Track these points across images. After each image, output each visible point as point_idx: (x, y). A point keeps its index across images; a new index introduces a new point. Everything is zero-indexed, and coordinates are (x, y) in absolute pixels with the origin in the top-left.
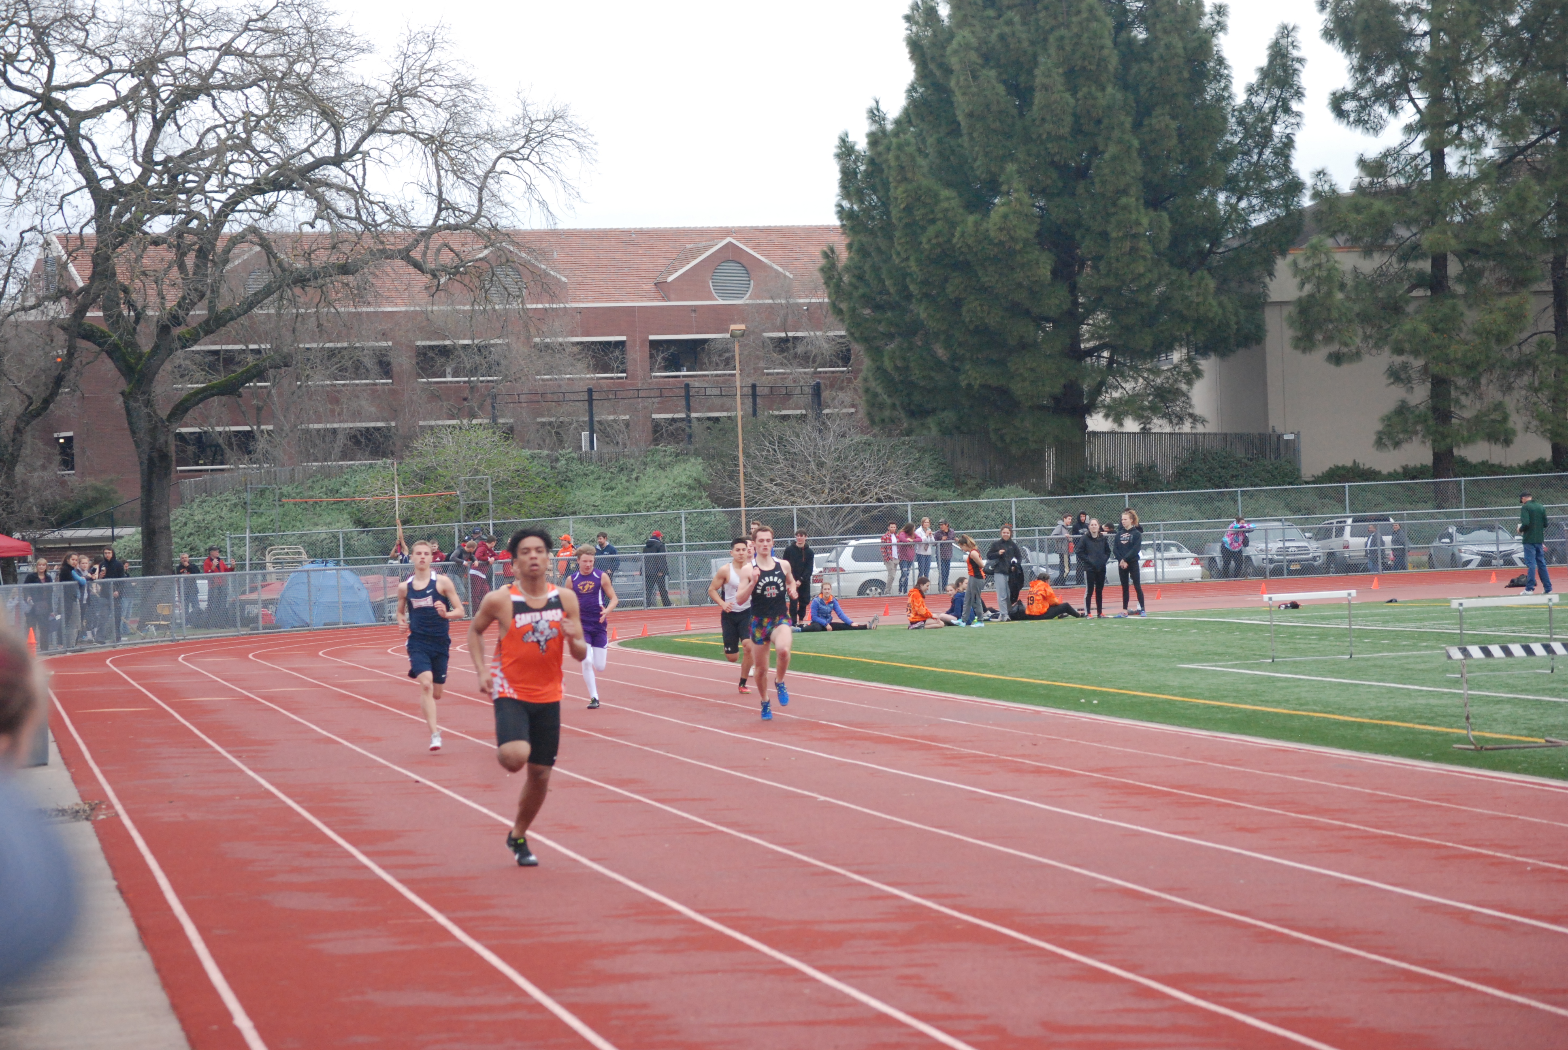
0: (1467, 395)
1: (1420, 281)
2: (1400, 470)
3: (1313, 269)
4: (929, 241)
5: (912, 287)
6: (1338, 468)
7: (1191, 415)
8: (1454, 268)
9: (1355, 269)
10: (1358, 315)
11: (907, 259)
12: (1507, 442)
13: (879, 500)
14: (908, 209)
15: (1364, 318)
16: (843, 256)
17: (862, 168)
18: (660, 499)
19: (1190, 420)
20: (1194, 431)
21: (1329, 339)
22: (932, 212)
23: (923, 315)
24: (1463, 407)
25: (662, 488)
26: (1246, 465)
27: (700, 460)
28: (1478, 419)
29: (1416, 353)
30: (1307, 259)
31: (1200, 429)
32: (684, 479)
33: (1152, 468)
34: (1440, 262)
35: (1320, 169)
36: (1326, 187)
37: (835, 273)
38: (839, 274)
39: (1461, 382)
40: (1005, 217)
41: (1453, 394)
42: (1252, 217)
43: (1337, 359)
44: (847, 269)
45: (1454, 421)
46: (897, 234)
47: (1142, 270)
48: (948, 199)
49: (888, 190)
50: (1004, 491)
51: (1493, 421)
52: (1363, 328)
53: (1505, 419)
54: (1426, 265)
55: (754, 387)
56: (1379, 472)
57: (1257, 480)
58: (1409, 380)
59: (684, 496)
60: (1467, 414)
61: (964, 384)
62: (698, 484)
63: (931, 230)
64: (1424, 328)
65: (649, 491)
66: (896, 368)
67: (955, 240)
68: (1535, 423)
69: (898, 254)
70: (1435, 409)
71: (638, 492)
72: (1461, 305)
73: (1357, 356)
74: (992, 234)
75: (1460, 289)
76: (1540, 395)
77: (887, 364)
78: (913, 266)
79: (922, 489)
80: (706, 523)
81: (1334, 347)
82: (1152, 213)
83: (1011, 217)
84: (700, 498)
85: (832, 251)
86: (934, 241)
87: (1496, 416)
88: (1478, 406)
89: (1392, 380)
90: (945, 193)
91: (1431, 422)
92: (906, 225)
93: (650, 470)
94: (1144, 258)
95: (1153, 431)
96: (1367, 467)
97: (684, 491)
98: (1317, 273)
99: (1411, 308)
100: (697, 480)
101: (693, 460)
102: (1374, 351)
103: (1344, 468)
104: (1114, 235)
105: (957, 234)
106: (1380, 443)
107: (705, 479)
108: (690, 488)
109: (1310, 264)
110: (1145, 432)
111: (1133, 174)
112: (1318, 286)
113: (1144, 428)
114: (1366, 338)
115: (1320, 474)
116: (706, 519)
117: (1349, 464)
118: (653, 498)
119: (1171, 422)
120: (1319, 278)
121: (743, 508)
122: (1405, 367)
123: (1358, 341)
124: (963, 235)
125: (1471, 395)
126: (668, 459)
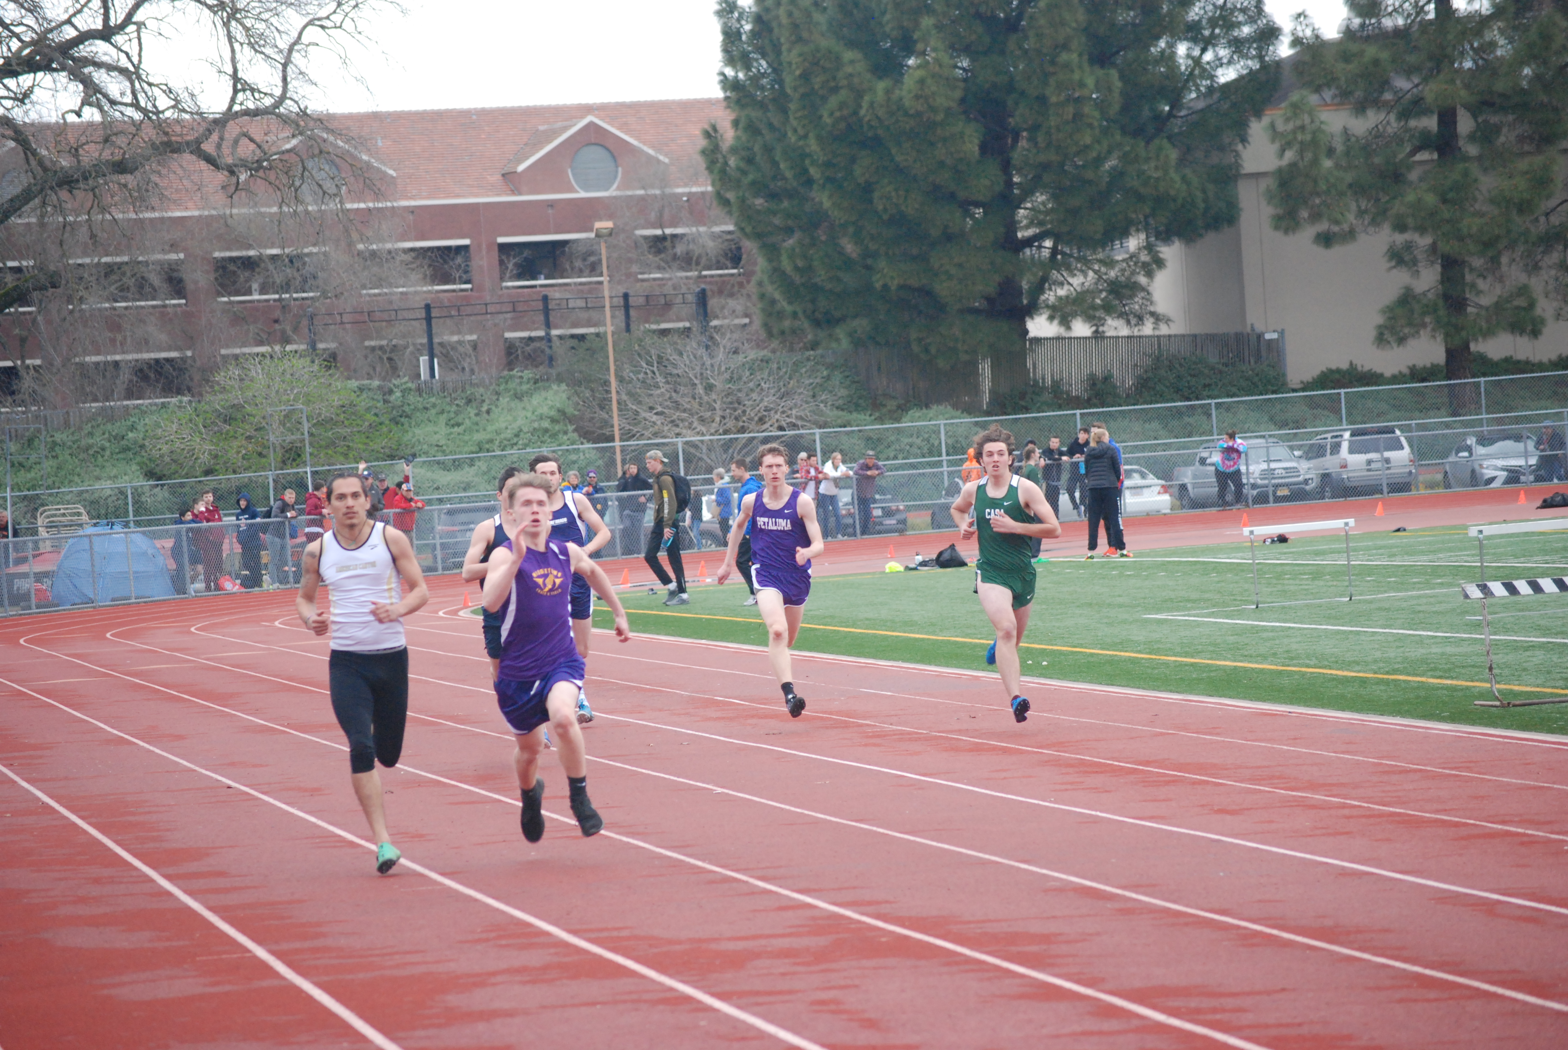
0: (1485, 278)
1: (1425, 142)
2: (1406, 371)
3: (1294, 132)
4: (831, 114)
5: (813, 171)
6: (1331, 371)
7: (1153, 314)
8: (1465, 124)
9: (1345, 129)
10: (1350, 186)
11: (805, 136)
12: (1535, 333)
13: (781, 428)
14: (805, 76)
15: (1358, 189)
16: (728, 135)
17: (748, 27)
18: (517, 435)
19: (1152, 320)
20: (1157, 333)
21: (1316, 217)
22: (834, 78)
23: (827, 204)
24: (1479, 293)
25: (520, 422)
26: (1221, 372)
27: (564, 386)
28: (1498, 306)
29: (1422, 230)
30: (1287, 120)
31: (1164, 330)
32: (545, 410)
33: (1107, 378)
34: (1447, 118)
35: (1300, 11)
36: (1308, 33)
37: (719, 156)
38: (724, 157)
39: (1477, 263)
40: (922, 82)
41: (1468, 278)
42: (1220, 72)
43: (1326, 240)
44: (733, 150)
45: (1469, 309)
46: (792, 106)
47: (1088, 140)
48: (852, 62)
49: (779, 53)
50: (931, 413)
51: (1518, 308)
52: (1357, 201)
53: (1532, 305)
54: (1431, 123)
55: (626, 296)
56: (1382, 375)
57: (1234, 390)
58: (1415, 262)
59: (546, 431)
60: (1486, 301)
61: (878, 285)
62: (562, 416)
63: (833, 101)
64: (1431, 199)
65: (503, 425)
66: (796, 268)
67: (862, 112)
69: (795, 131)
70: (1446, 297)
71: (490, 428)
72: (1475, 169)
73: (1350, 235)
74: (907, 103)
75: (1473, 150)
77: (786, 265)
78: (813, 146)
79: (831, 414)
81: (1323, 226)
82: (1100, 72)
83: (929, 81)
84: (566, 433)
85: (715, 129)
86: (838, 114)
87: (1521, 302)
88: (1498, 290)
89: (1393, 263)
90: (849, 55)
91: (1442, 312)
92: (803, 96)
93: (504, 401)
94: (1091, 126)
95: (1108, 334)
96: (1366, 369)
97: (546, 424)
98: (1300, 137)
99: (1413, 176)
100: (562, 412)
101: (555, 387)
102: (1371, 229)
103: (1338, 371)
104: (1054, 99)
105: (865, 105)
106: (1381, 339)
107: (570, 410)
108: (553, 420)
109: (1290, 126)
110: (1098, 336)
111: (1074, 25)
112: (1301, 152)
113: (1096, 332)
114: (1361, 213)
115: (1310, 380)
116: (573, 457)
117: (1344, 366)
118: (509, 434)
119: (1128, 322)
120: (1302, 143)
121: (617, 444)
122: (1409, 246)
123: (1351, 217)
124: (872, 104)
125: (1490, 279)
126: (525, 387)
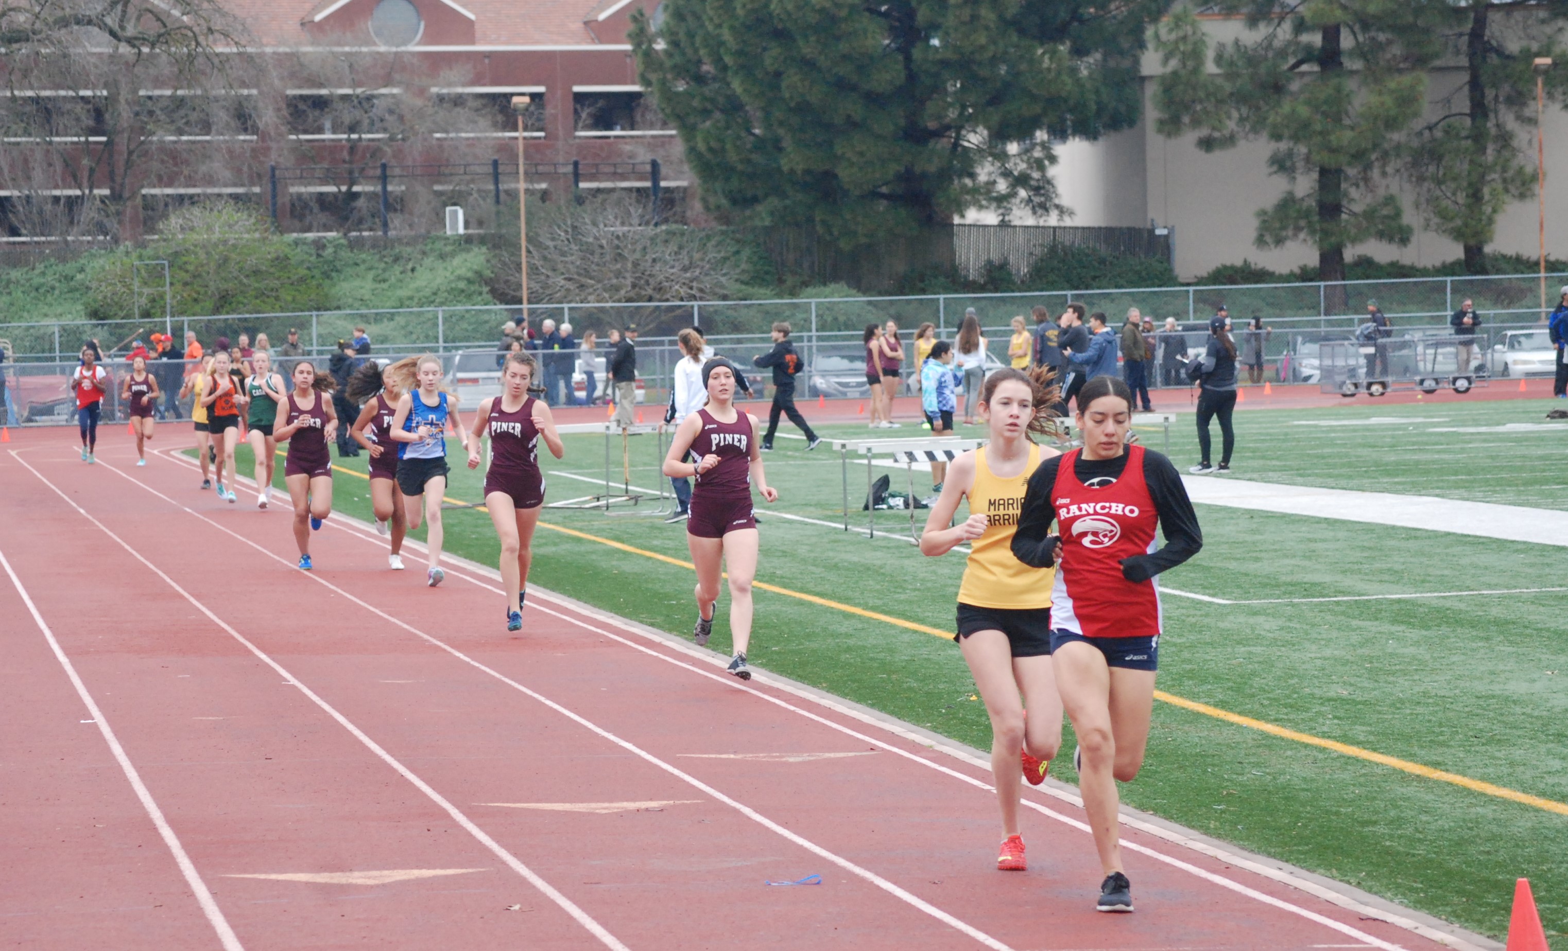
0: (1357, 186)
1: (1309, 55)
2: (1297, 271)
3: (1176, 42)
5: (727, 58)
6: (1227, 268)
7: (1057, 207)
8: (1346, 41)
10: (1231, 94)
11: (720, 26)
12: (1404, 241)
15: (1240, 98)
16: (658, 19)
18: (435, 294)
19: (1056, 212)
20: (1061, 224)
21: (1196, 123)
23: (740, 90)
24: (1353, 200)
25: (439, 282)
26: (1111, 264)
27: (484, 249)
28: (1369, 215)
29: (1297, 139)
30: (1171, 31)
31: (1068, 222)
32: (462, 272)
33: (1003, 266)
34: (1331, 34)
37: (646, 38)
39: (1352, 172)
41: (1343, 186)
43: (1207, 144)
44: (661, 33)
45: (1344, 216)
47: (983, 40)
50: (828, 290)
51: (1385, 216)
52: (1238, 109)
53: (1398, 214)
54: (1316, 39)
56: (1273, 274)
57: (1120, 281)
58: (1293, 169)
59: (462, 291)
60: (1357, 208)
61: (786, 168)
62: (479, 277)
64: (1306, 111)
65: (424, 284)
66: (710, 149)
68: (1436, 220)
69: (711, 19)
70: (1322, 203)
71: (412, 286)
72: (1352, 84)
73: (1230, 141)
75: (1357, 65)
76: (1443, 187)
77: (701, 146)
78: (726, 35)
79: (732, 287)
80: (486, 322)
81: (1204, 132)
84: (480, 294)
85: (642, 15)
87: (1389, 211)
88: (1369, 200)
89: (1275, 168)
91: (1316, 218)
93: (428, 261)
94: (987, 28)
95: (1013, 223)
96: (1259, 267)
97: (462, 285)
98: (1182, 47)
99: (1295, 86)
100: (478, 273)
101: (476, 250)
102: (1251, 136)
103: (1232, 268)
106: (1260, 241)
107: (487, 273)
108: (470, 281)
109: (1173, 36)
110: (1004, 224)
112: (1183, 62)
113: (1003, 221)
114: (1242, 120)
115: (1206, 275)
116: (486, 317)
117: (1239, 263)
118: (427, 292)
119: (1035, 213)
120: (1183, 53)
122: (1290, 154)
123: (1232, 124)
125: (1362, 188)
